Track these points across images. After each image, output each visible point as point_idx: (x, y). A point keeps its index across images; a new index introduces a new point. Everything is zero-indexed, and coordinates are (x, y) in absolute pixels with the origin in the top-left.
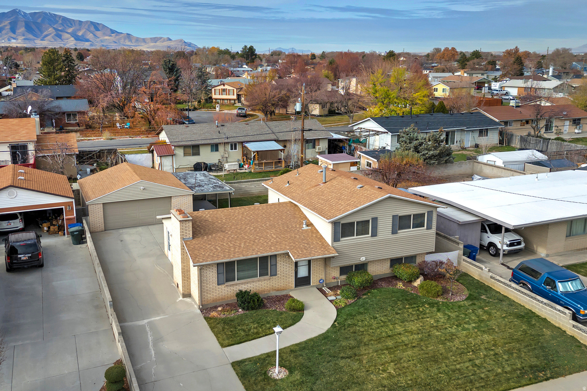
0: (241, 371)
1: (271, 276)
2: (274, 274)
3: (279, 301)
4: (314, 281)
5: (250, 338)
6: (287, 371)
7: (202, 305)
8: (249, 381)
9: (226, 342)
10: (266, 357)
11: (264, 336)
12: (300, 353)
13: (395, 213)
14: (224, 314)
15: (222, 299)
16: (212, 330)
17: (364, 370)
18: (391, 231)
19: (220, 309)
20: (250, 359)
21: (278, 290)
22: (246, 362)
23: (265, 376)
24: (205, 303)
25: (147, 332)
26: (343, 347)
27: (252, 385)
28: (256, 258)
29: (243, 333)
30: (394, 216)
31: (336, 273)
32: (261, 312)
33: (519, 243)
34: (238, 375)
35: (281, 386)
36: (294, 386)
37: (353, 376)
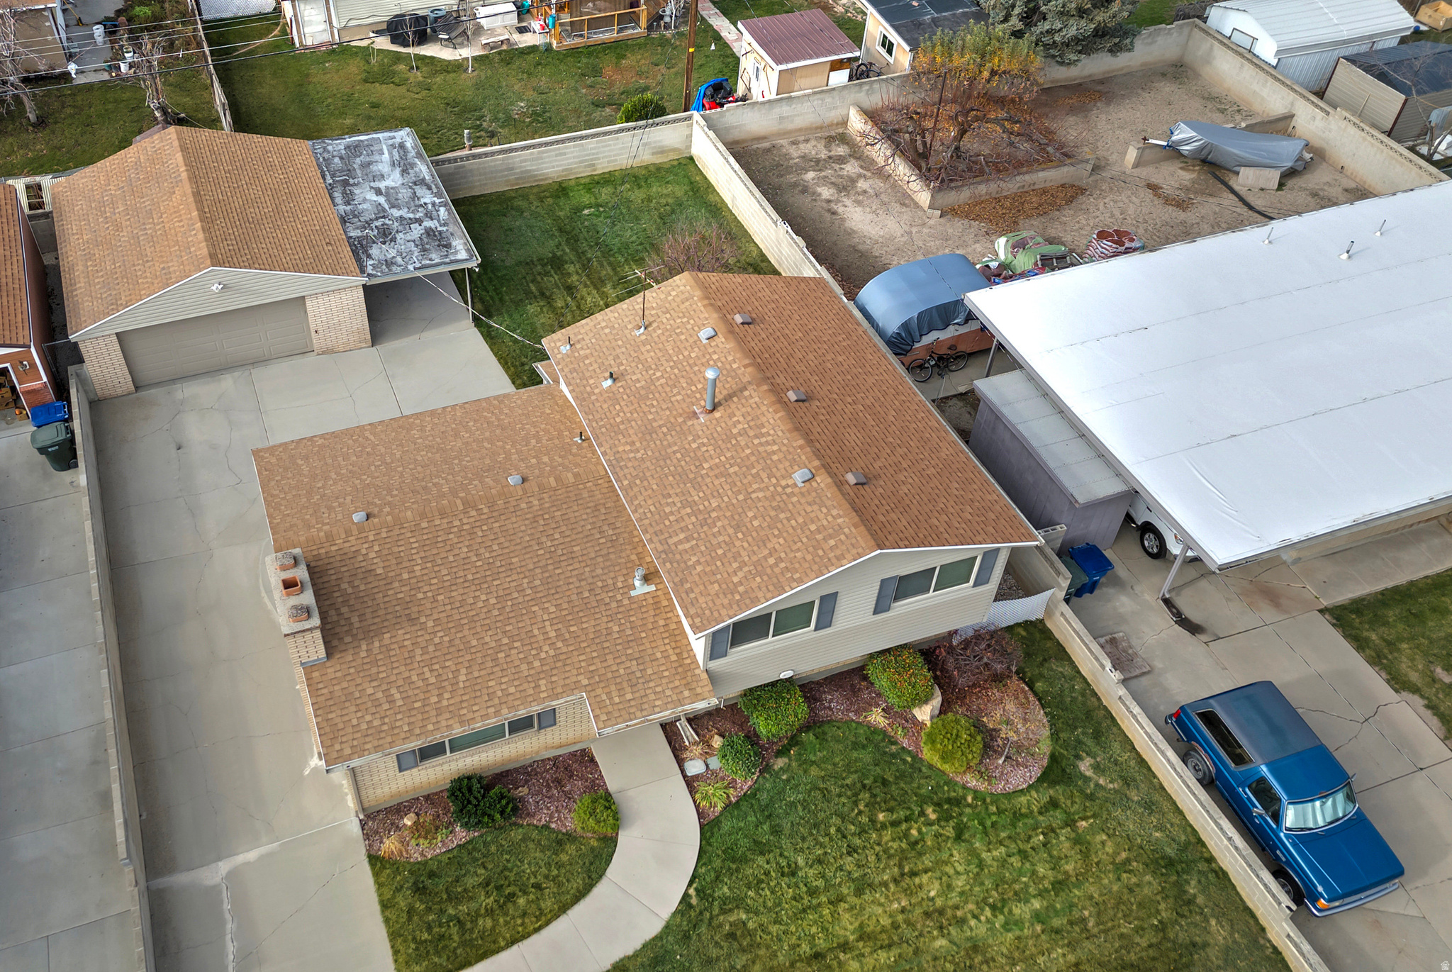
1: (540, 728)
3: (560, 783)
7: (364, 811)
13: (889, 575)
14: (418, 844)
15: (414, 789)
18: (872, 610)
19: (408, 821)
21: (561, 747)
24: (372, 803)
25: (223, 923)
30: (884, 581)
32: (509, 834)
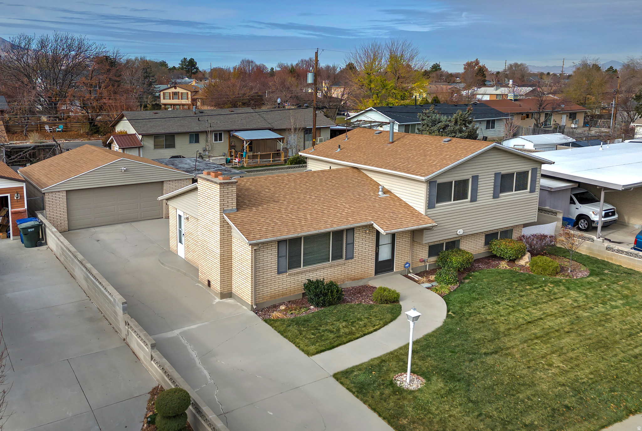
0: (353, 385)
1: (346, 259)
2: (350, 257)
3: (359, 293)
4: (398, 266)
5: (345, 340)
6: (421, 378)
7: (256, 305)
8: (373, 397)
9: (312, 348)
10: (381, 362)
11: (362, 336)
12: (425, 353)
13: (498, 170)
14: (292, 314)
15: (283, 294)
16: (282, 335)
17: (523, 366)
18: (492, 195)
19: (282, 307)
20: (358, 368)
21: (355, 279)
22: (354, 371)
23: (393, 387)
24: (261, 301)
25: (186, 346)
26: (479, 340)
27: (380, 402)
28: (328, 234)
29: (332, 336)
30: (496, 174)
31: (423, 253)
32: (341, 307)
33: (613, 214)
34: (351, 391)
35: (423, 398)
36: (442, 397)
37: (514, 376)
